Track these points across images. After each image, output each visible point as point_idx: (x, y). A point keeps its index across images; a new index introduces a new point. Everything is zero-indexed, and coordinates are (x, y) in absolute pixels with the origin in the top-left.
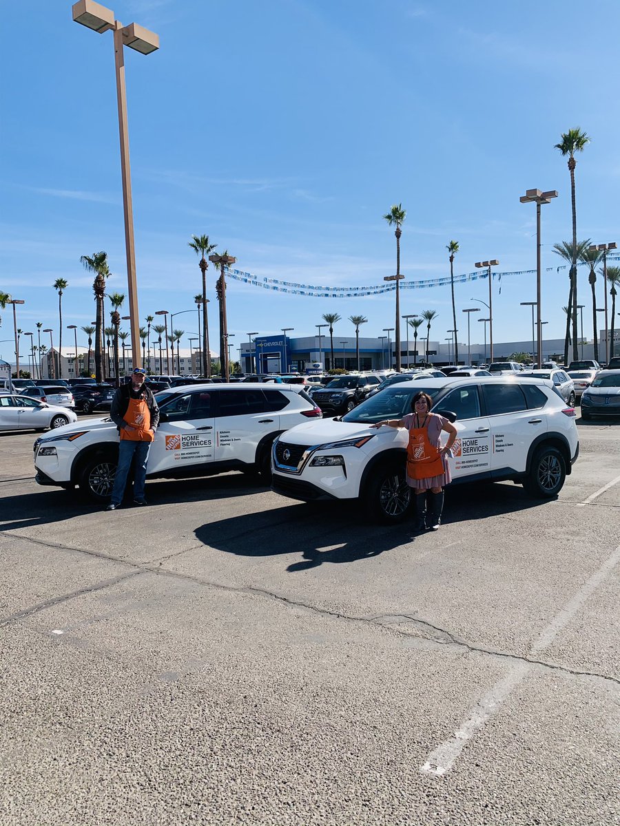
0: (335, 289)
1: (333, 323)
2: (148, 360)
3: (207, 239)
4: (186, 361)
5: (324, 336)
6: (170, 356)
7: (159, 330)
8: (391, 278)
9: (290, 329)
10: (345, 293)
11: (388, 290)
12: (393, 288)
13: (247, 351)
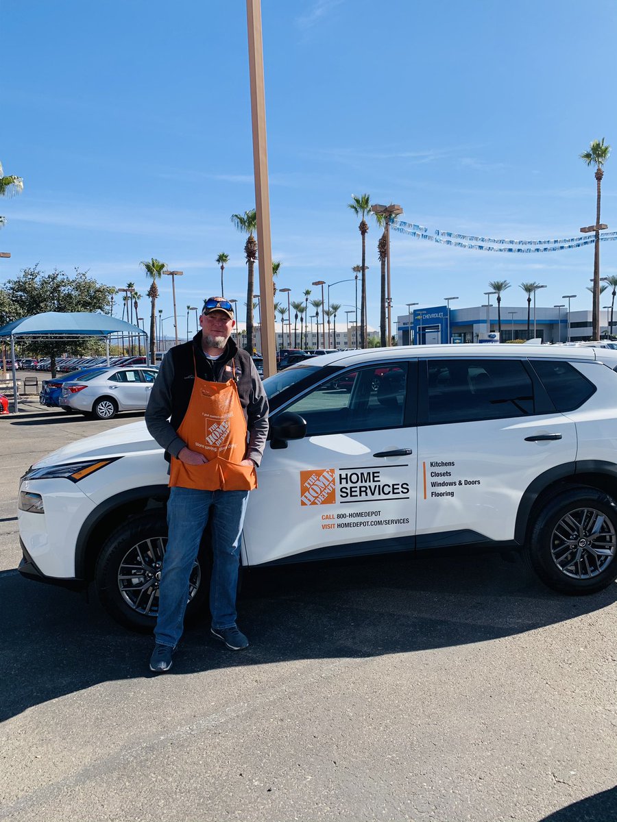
0: (521, 242)
1: (501, 292)
2: (306, 336)
3: (368, 198)
4: (342, 336)
5: (490, 306)
6: (327, 331)
7: (317, 305)
8: (590, 229)
9: (454, 298)
11: (586, 243)
12: (593, 241)
13: (404, 324)
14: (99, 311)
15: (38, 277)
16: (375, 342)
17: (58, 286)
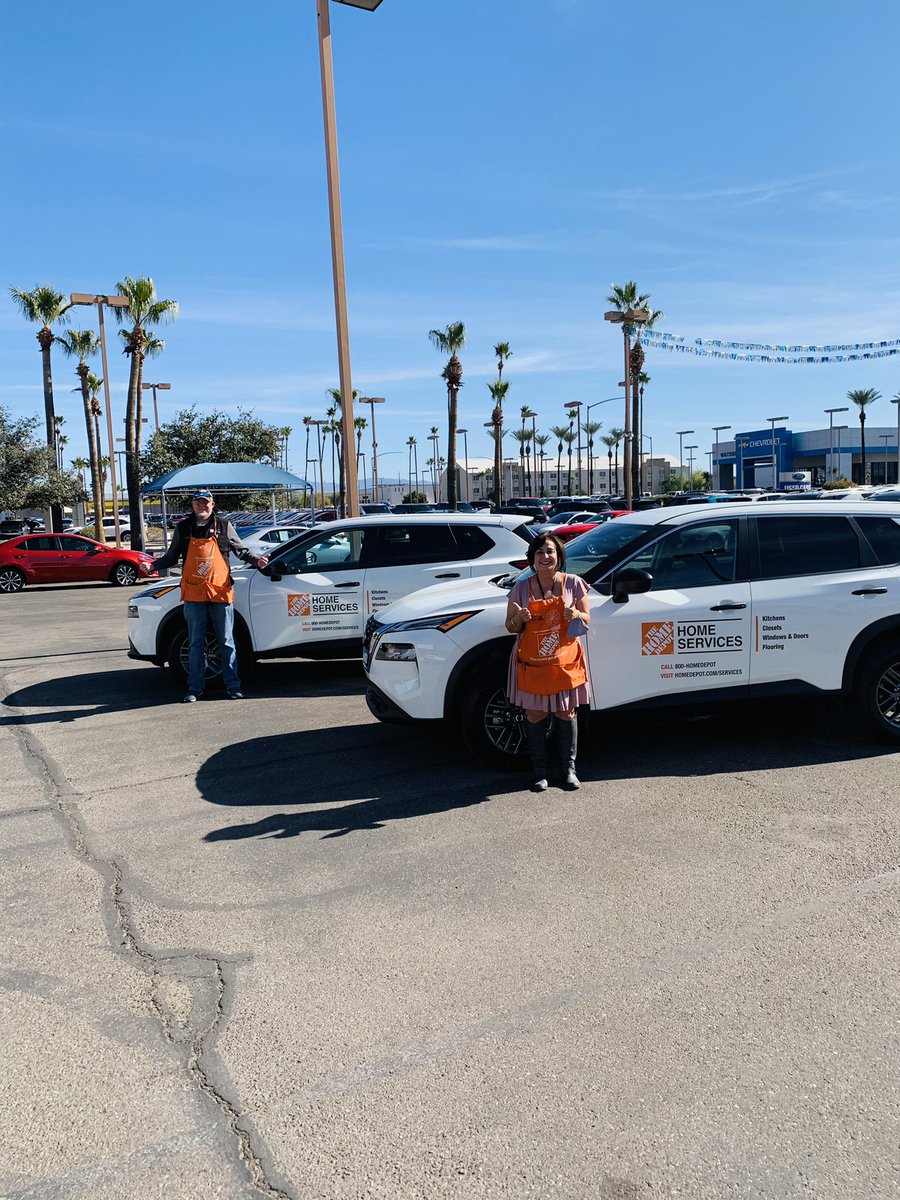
0: (827, 348)
1: (865, 406)
3: (634, 288)
5: (846, 427)
10: (846, 354)
13: (722, 455)
14: (267, 458)
15: (196, 419)
16: (683, 483)
17: (218, 430)
